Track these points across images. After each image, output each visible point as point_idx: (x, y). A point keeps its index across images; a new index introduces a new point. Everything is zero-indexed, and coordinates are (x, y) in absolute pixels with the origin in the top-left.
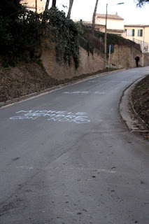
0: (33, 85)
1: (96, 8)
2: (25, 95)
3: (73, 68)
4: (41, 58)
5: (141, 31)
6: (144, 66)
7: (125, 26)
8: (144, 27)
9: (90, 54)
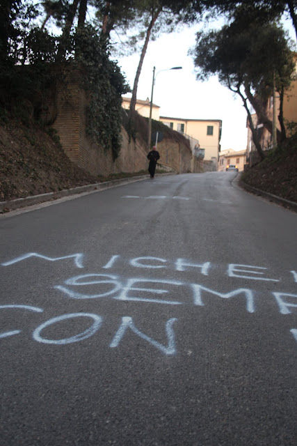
0: (42, 174)
1: (139, 68)
2: (24, 195)
3: (109, 157)
4: (55, 127)
5: (183, 126)
6: (194, 172)
7: (161, 117)
8: (187, 121)
9: (132, 140)
